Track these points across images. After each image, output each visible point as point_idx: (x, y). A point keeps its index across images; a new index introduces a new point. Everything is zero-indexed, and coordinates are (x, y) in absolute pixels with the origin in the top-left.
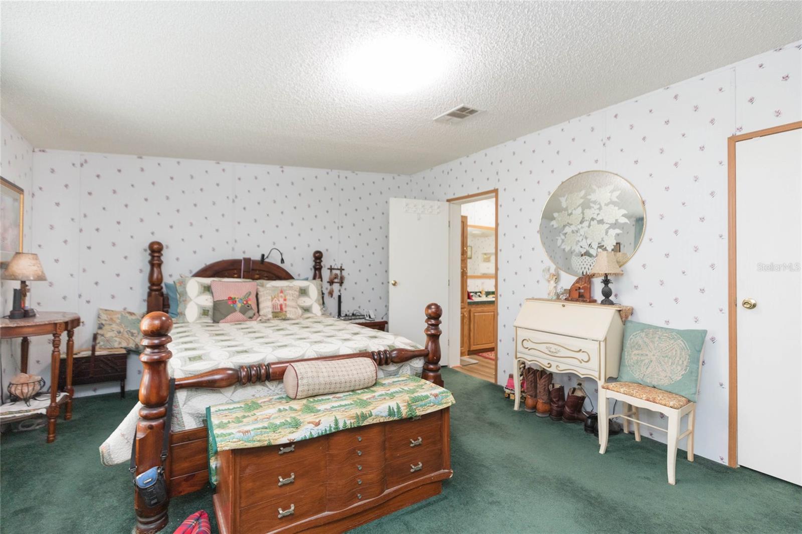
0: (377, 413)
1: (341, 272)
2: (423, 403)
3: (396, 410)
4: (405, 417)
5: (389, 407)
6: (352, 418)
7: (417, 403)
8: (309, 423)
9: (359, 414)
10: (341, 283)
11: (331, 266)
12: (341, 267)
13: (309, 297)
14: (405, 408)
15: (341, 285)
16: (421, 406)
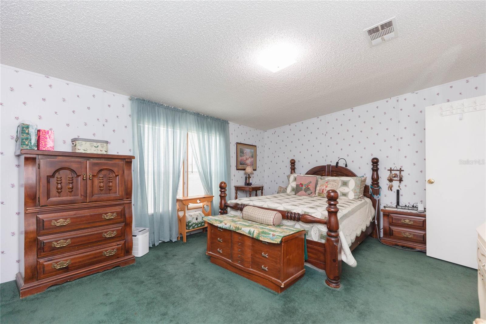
0: (244, 230)
1: (400, 173)
2: (265, 235)
3: (252, 233)
4: (255, 238)
5: (250, 230)
6: (234, 227)
7: (263, 234)
8: (224, 223)
9: (237, 227)
10: (401, 180)
11: (391, 168)
12: (400, 169)
13: (348, 187)
14: (256, 233)
15: (400, 183)
16: (264, 236)
